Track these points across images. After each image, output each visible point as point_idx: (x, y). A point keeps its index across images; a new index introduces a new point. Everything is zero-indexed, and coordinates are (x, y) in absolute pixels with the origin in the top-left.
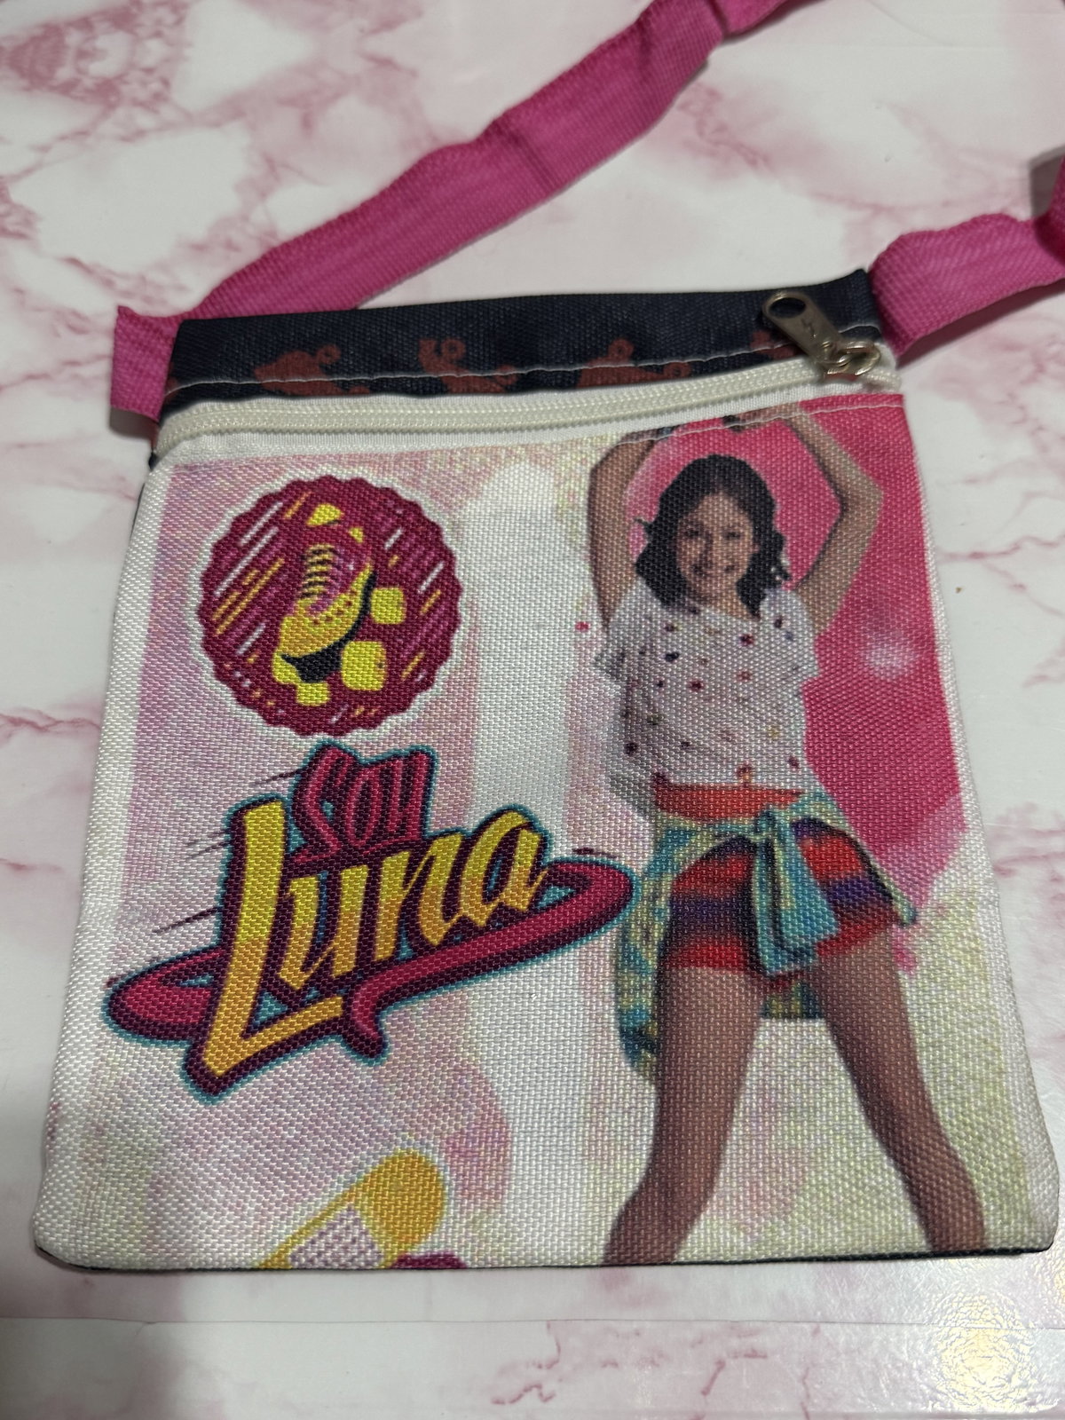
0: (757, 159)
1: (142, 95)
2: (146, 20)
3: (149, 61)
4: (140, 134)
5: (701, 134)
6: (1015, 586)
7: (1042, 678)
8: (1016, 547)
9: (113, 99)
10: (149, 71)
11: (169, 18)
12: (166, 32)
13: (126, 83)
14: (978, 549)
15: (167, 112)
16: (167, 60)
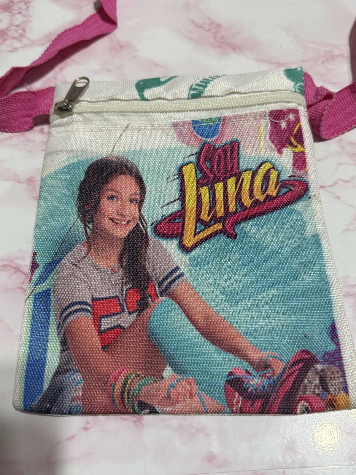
0: (236, 48)
1: (16, 35)
2: (16, 8)
3: (17, 23)
4: (16, 49)
5: (216, 40)
6: (337, 197)
7: (348, 230)
8: (336, 183)
9: (5, 37)
10: (18, 26)
11: (24, 7)
12: (23, 11)
13: (10, 31)
14: (323, 185)
15: (25, 41)
16: (24, 22)
